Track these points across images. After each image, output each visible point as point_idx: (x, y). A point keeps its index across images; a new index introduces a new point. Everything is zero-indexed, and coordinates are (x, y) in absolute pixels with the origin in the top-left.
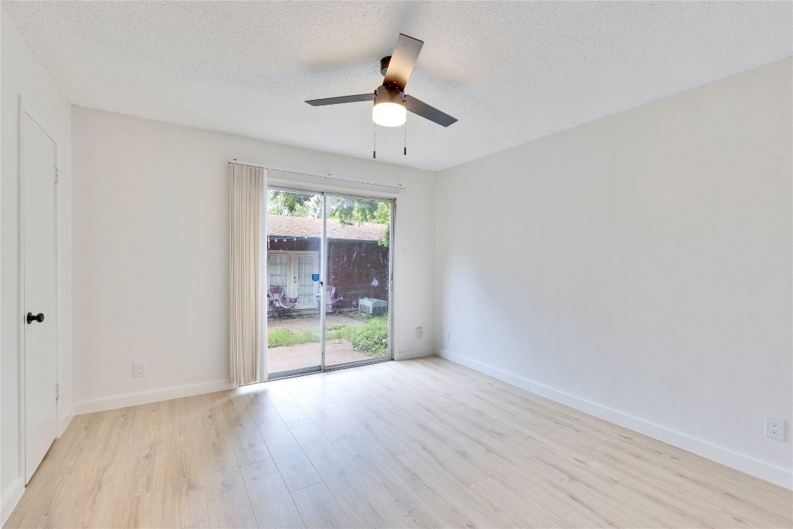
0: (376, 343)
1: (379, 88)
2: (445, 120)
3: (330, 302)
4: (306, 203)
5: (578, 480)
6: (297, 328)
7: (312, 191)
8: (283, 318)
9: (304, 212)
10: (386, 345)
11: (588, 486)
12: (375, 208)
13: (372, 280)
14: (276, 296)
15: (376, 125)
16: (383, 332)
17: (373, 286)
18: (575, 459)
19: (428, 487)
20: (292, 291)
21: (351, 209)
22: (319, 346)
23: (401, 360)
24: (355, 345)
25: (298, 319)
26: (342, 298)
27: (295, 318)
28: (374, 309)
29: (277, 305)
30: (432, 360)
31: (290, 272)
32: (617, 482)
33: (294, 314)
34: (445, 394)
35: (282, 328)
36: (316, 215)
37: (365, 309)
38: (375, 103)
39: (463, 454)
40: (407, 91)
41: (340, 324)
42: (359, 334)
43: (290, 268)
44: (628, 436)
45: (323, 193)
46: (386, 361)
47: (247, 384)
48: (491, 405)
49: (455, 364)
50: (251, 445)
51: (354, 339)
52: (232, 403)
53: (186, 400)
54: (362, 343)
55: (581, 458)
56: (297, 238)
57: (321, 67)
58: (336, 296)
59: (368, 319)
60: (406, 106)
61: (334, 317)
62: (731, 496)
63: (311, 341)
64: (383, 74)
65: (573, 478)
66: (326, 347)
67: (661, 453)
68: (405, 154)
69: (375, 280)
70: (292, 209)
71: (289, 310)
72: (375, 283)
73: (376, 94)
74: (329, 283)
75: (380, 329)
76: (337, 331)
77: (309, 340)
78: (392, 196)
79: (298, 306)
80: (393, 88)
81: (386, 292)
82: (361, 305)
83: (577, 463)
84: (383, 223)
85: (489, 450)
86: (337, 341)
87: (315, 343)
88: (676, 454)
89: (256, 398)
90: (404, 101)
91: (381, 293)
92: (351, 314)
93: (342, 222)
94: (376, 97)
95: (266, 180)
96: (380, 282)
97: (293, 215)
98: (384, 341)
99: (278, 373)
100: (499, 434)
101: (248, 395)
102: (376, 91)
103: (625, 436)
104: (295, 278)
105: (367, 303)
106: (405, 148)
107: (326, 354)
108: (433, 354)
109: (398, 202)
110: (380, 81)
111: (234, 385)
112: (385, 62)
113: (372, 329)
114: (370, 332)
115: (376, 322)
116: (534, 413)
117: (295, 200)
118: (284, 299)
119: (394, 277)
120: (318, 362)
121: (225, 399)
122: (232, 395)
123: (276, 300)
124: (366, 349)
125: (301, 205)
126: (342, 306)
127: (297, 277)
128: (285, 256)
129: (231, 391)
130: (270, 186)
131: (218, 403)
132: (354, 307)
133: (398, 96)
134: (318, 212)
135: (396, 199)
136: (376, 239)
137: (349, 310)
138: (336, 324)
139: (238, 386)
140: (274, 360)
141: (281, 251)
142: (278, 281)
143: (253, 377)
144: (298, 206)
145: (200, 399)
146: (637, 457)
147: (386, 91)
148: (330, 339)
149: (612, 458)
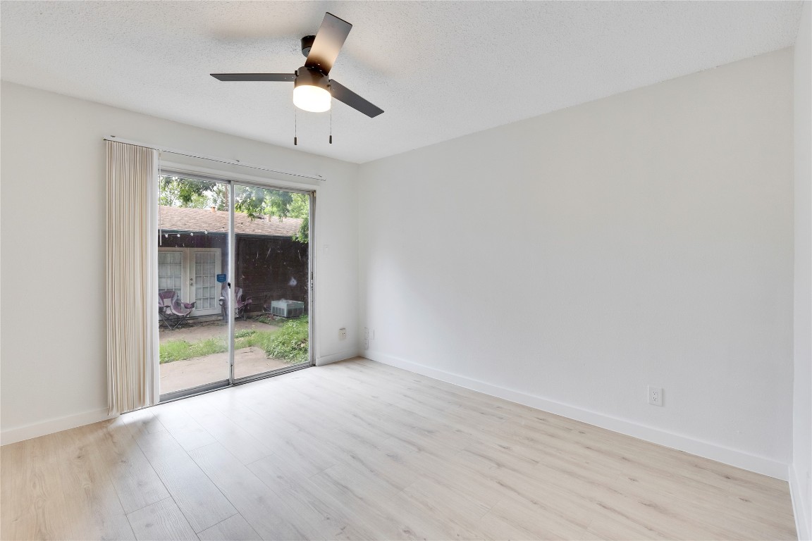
0: (294, 349)
1: (300, 69)
2: (372, 111)
3: (237, 306)
4: (205, 193)
5: (504, 466)
6: (196, 339)
7: (216, 179)
8: (177, 328)
9: (203, 203)
10: (306, 351)
11: (514, 470)
12: (290, 201)
13: (290, 279)
14: (167, 302)
15: (296, 110)
16: (301, 336)
17: (291, 287)
18: (501, 446)
19: (361, 498)
20: (187, 295)
21: (261, 200)
22: (226, 357)
23: (322, 365)
24: (269, 352)
25: (195, 328)
26: (250, 301)
27: (192, 326)
28: (289, 312)
29: (168, 312)
30: (358, 362)
31: (185, 272)
32: (537, 462)
33: (191, 322)
34: (373, 397)
35: (178, 339)
36: (216, 207)
37: (278, 312)
38: (296, 85)
39: (394, 457)
40: (331, 76)
41: (249, 331)
42: (273, 341)
43: (185, 268)
44: (544, 417)
45: (229, 182)
46: (308, 367)
47: (133, 409)
48: (420, 402)
49: (380, 364)
50: (140, 484)
51: (268, 346)
52: (111, 436)
53: (41, 441)
54: (277, 350)
55: (506, 445)
56: (193, 233)
57: (229, 37)
58: (243, 298)
59: (283, 322)
60: (331, 91)
61: (242, 323)
62: (626, 459)
63: (214, 352)
64: (305, 54)
65: (499, 465)
66: (235, 357)
67: (571, 430)
68: (331, 142)
69: (293, 279)
70: (187, 199)
71: (184, 318)
72: (293, 282)
73: (297, 76)
74: (237, 285)
75: (297, 333)
76: (247, 338)
77: (213, 350)
78: (312, 187)
79: (196, 312)
80: (316, 71)
81: (306, 292)
82: (274, 308)
83: (503, 450)
84: (297, 217)
85: (420, 449)
86: (248, 349)
87: (220, 355)
88: (583, 429)
89: (145, 427)
90: (328, 86)
91: (301, 293)
92: (262, 318)
93: (251, 215)
94: (298, 77)
95: (156, 162)
96: (298, 281)
97: (186, 207)
98: (302, 345)
99: (173, 393)
100: (429, 432)
101: (133, 425)
102: (296, 71)
103: (540, 417)
104: (191, 279)
105: (282, 305)
106: (331, 137)
107: (235, 365)
108: (357, 356)
109: (317, 195)
110: (301, 61)
111: (114, 413)
112: (308, 41)
113: (288, 334)
114: (286, 337)
115: (292, 325)
116: (460, 406)
117: (192, 190)
118: (177, 304)
119: (315, 275)
120: (225, 375)
121: (100, 433)
122: (112, 427)
123: (167, 307)
124: (282, 356)
125: (199, 195)
126: (251, 310)
127: (194, 280)
128: (177, 254)
129: (109, 421)
130: (162, 170)
131: (91, 438)
132: (265, 310)
133: (322, 80)
134: (219, 202)
135: (315, 191)
136: (289, 235)
137: (260, 313)
138: (244, 331)
139: (119, 414)
140: (168, 378)
141: (177, 248)
142: (169, 284)
143: (139, 401)
144: (194, 197)
145: (65, 436)
146: (552, 436)
147: (308, 72)
148: (238, 348)
149: (532, 440)
